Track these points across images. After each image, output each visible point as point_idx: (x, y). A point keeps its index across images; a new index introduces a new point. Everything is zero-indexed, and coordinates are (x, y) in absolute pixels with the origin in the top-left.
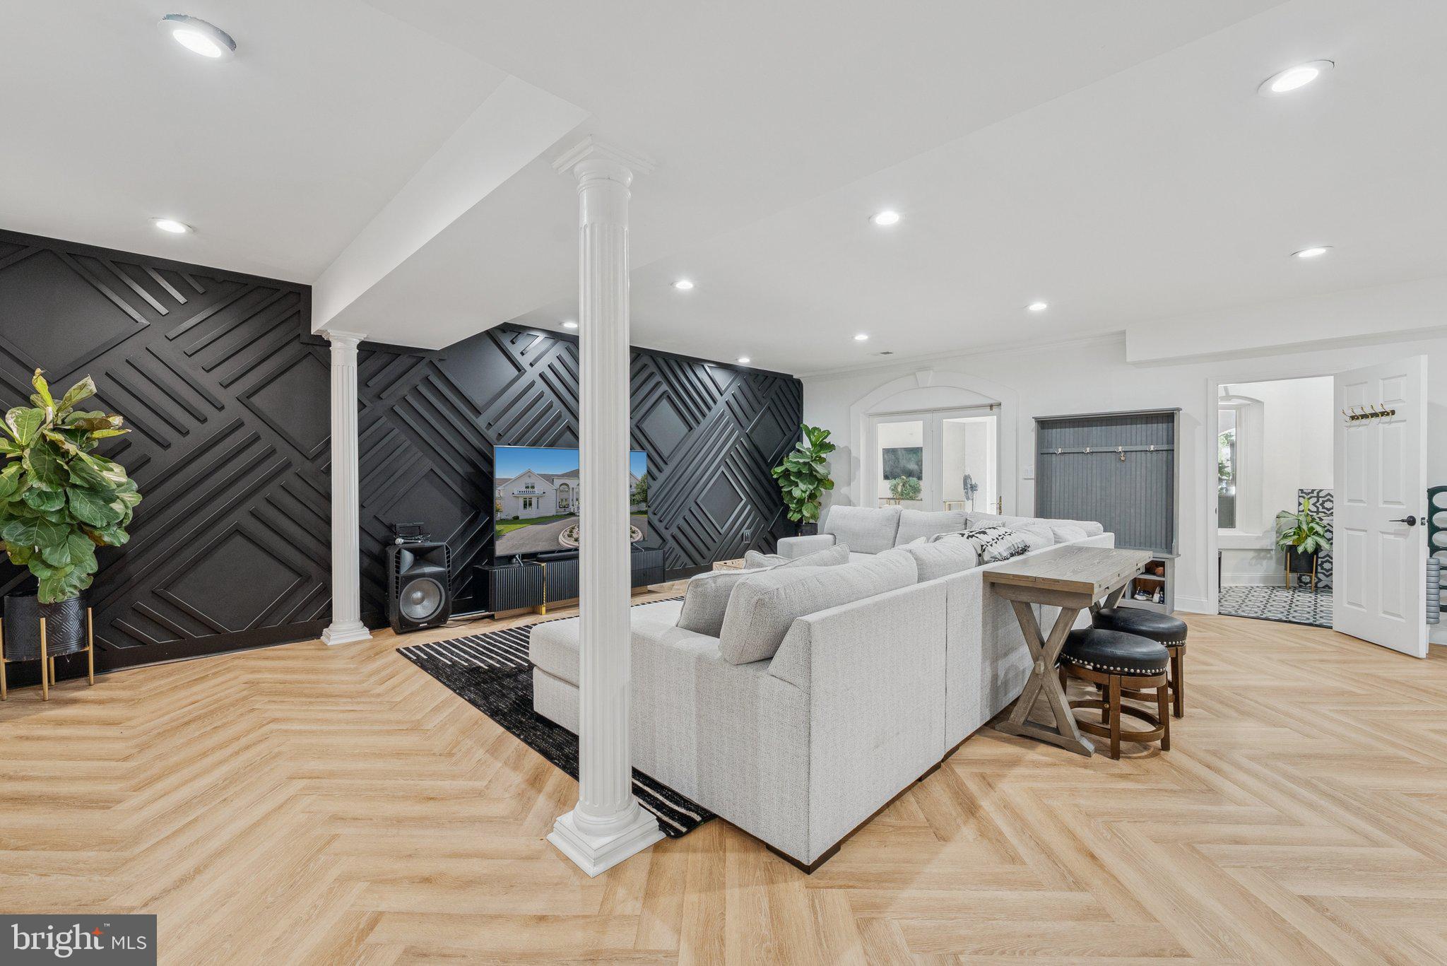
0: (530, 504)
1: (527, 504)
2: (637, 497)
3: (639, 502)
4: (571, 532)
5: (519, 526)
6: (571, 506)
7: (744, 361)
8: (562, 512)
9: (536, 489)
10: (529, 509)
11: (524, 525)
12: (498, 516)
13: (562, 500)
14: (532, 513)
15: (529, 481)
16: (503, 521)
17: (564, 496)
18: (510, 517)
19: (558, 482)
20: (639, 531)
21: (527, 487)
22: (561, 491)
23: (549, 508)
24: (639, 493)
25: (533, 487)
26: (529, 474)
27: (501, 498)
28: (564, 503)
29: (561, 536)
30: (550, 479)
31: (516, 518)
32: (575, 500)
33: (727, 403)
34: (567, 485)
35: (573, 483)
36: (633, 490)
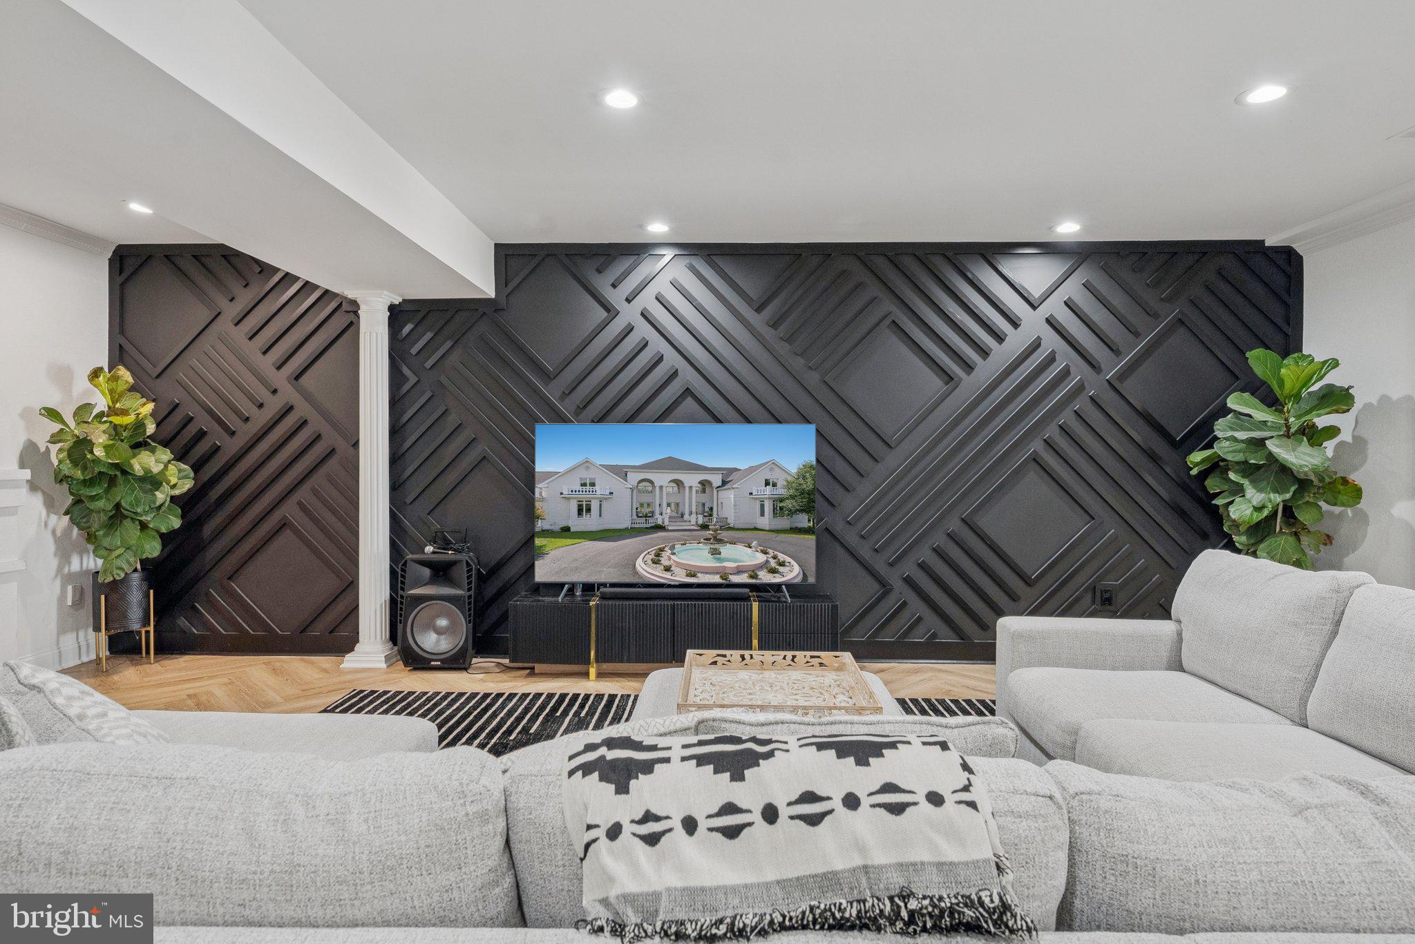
0: (589, 510)
1: (583, 509)
2: (788, 504)
3: (792, 513)
4: (658, 555)
5: (569, 541)
6: (657, 515)
7: (1068, 229)
8: (641, 523)
9: (597, 488)
10: (585, 517)
11: (581, 541)
12: (540, 525)
13: (642, 505)
14: (591, 522)
15: (588, 475)
16: (547, 533)
17: (646, 499)
18: (557, 528)
19: (634, 478)
20: (793, 562)
21: (584, 485)
22: (639, 491)
23: (620, 514)
24: (792, 497)
25: (593, 484)
26: (587, 464)
27: (543, 499)
28: (646, 510)
29: (639, 563)
30: (621, 472)
31: (566, 529)
32: (665, 505)
33: (1050, 321)
34: (651, 482)
35: (662, 479)
36: (781, 491)
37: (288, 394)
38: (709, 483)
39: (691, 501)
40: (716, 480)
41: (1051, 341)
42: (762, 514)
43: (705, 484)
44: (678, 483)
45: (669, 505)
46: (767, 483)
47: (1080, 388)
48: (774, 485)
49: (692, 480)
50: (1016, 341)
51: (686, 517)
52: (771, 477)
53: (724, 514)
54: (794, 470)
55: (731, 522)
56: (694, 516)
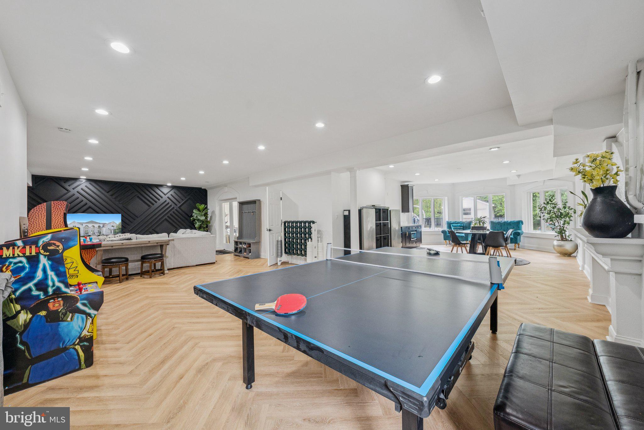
2: (117, 231)
3: (117, 233)
6: (89, 233)
7: (169, 184)
17: (87, 229)
19: (84, 225)
24: (117, 229)
25: (76, 227)
26: (74, 222)
30: (82, 224)
32: (91, 231)
33: (168, 197)
34: (88, 226)
35: (90, 225)
36: (115, 228)
38: (100, 226)
39: (96, 230)
40: (101, 226)
41: (168, 201)
42: (111, 233)
43: (99, 227)
44: (94, 226)
45: (92, 231)
46: (112, 226)
47: (174, 208)
48: (114, 227)
49: (96, 226)
50: (162, 200)
51: (95, 234)
52: (113, 225)
53: (103, 233)
54: (118, 224)
55: (105, 234)
56: (97, 233)
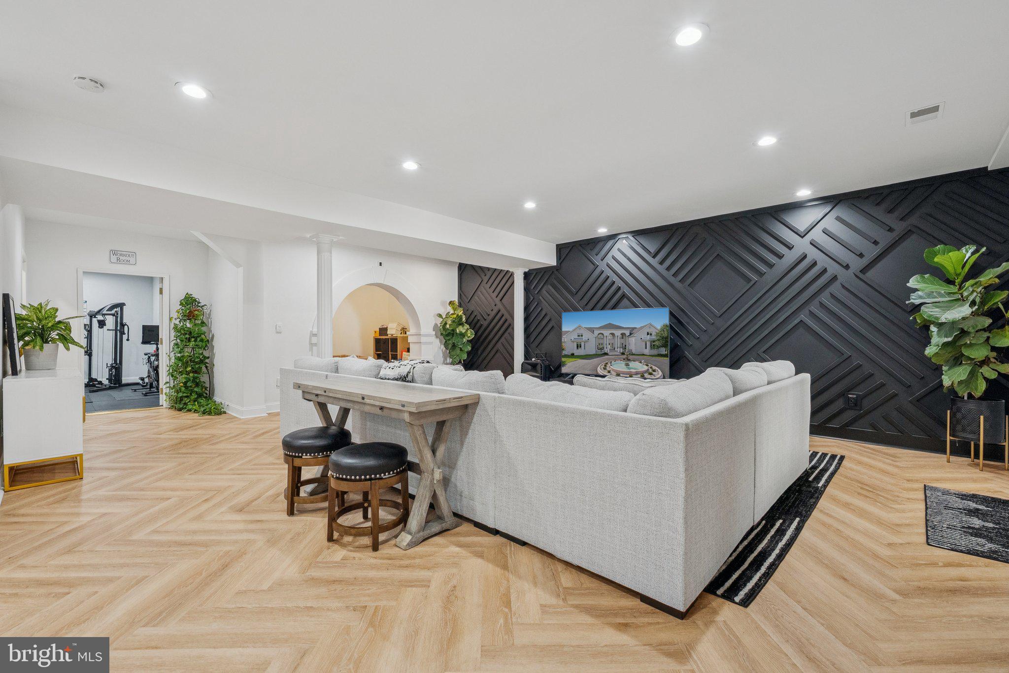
0: (580, 347)
1: (579, 346)
2: (657, 343)
3: (658, 347)
4: (605, 366)
5: (574, 359)
6: (605, 349)
8: (599, 352)
9: (583, 337)
10: (579, 349)
11: (576, 359)
12: (564, 353)
13: (599, 344)
14: (581, 352)
15: (580, 332)
16: (566, 356)
17: (601, 341)
18: (570, 354)
19: (596, 332)
20: (659, 370)
21: (579, 336)
22: (598, 338)
23: (591, 349)
24: (658, 340)
25: (582, 336)
26: (579, 327)
27: (565, 342)
28: (601, 346)
29: (599, 368)
30: (592, 330)
31: (573, 354)
32: (608, 344)
34: (602, 334)
35: (607, 333)
36: (654, 337)
37: (500, 306)
38: (625, 334)
39: (618, 342)
40: (627, 333)
42: (646, 348)
43: (623, 334)
44: (613, 334)
45: (609, 344)
46: (648, 334)
48: (651, 335)
49: (618, 333)
51: (616, 349)
52: (650, 331)
53: (630, 348)
54: (659, 328)
55: (634, 351)
56: (619, 349)
